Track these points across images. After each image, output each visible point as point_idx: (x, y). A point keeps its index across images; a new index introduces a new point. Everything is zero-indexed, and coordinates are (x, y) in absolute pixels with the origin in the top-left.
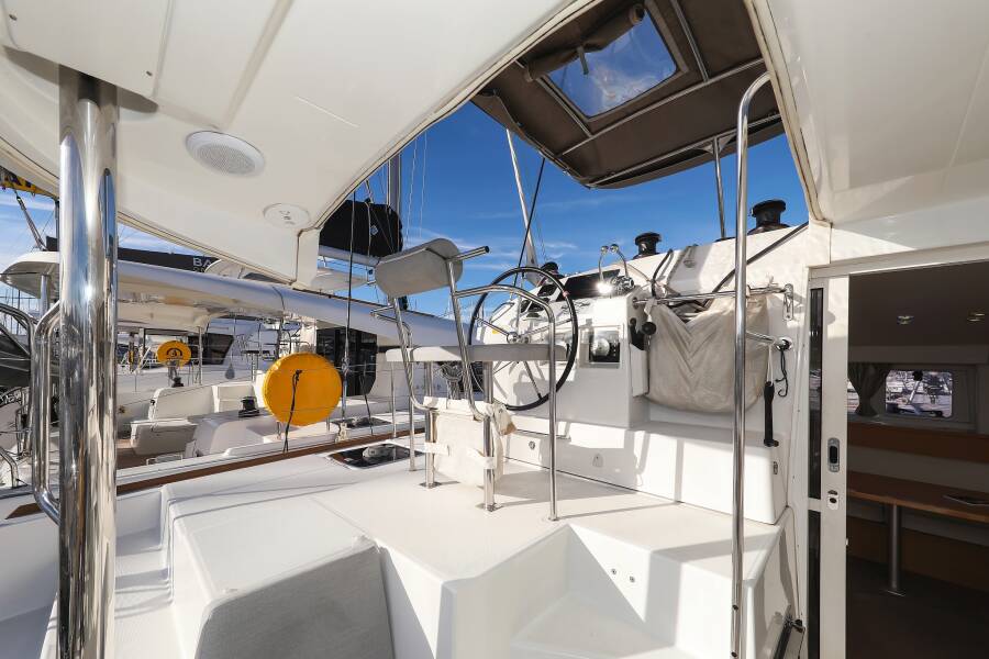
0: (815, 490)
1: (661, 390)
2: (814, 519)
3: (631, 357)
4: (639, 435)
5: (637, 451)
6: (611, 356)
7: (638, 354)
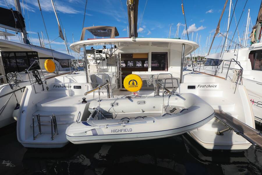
0: (119, 70)
1: (109, 63)
2: (120, 72)
3: (106, 60)
4: (108, 67)
5: (108, 68)
6: (104, 60)
7: (107, 59)
